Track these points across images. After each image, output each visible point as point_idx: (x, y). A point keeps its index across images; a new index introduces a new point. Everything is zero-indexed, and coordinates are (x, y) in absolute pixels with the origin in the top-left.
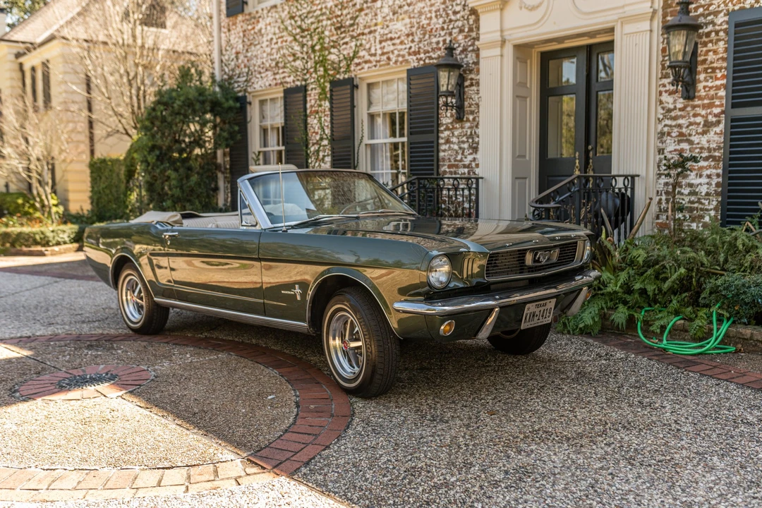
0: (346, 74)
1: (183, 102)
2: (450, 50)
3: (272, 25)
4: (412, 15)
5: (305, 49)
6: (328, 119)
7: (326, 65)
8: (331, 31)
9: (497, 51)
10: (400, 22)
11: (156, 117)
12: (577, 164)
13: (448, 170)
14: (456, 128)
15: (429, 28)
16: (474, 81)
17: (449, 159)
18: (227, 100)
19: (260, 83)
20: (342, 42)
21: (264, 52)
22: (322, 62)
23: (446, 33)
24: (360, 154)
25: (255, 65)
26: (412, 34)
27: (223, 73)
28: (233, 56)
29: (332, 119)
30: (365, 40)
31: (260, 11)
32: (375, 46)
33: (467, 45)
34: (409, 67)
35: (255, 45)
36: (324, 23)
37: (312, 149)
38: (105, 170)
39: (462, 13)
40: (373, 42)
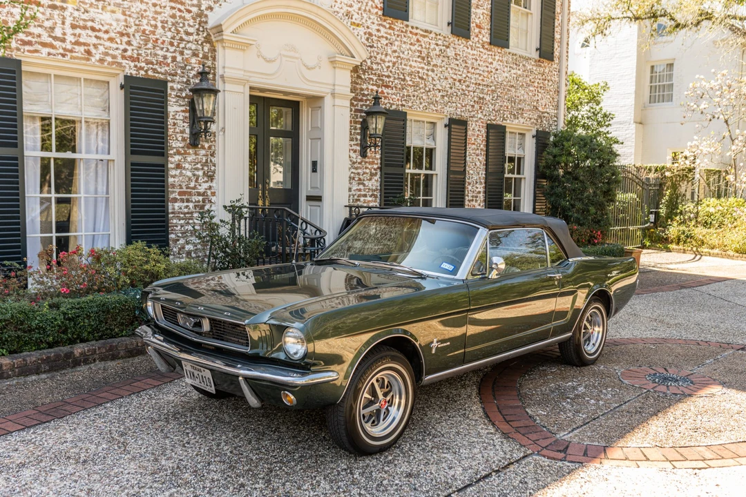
10: (109, 13)
12: (260, 195)
14: (189, 154)
15: (153, 37)
17: (180, 185)
23: (175, 50)
26: (128, 35)
34: (123, 73)
40: (59, 22)
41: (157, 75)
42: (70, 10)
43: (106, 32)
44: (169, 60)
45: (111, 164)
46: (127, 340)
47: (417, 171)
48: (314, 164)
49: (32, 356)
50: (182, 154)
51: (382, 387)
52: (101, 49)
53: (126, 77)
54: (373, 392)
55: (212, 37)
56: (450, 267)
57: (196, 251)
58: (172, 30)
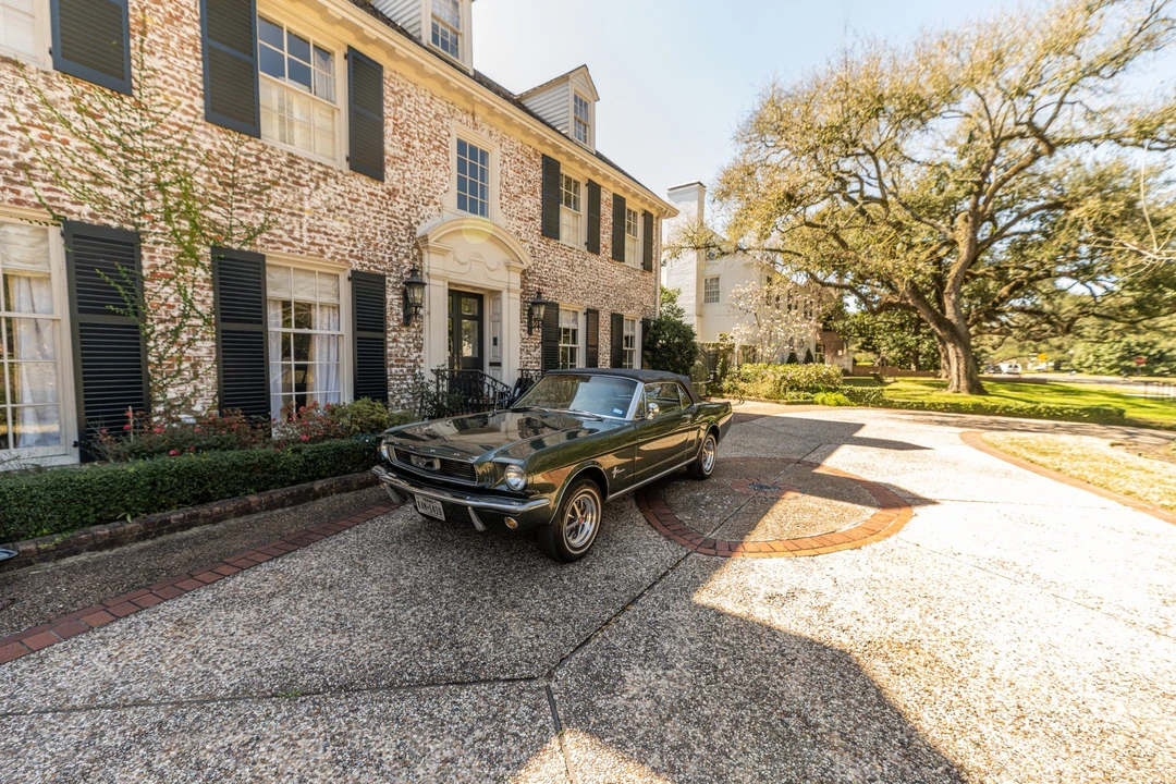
0: (245, 245)
4: (353, 222)
5: (134, 179)
8: (209, 180)
10: (338, 222)
13: (395, 364)
14: (403, 331)
17: (396, 354)
20: (235, 204)
22: (187, 214)
23: (392, 253)
26: (354, 240)
30: (283, 219)
32: (301, 231)
36: (193, 165)
39: (407, 243)
40: (297, 226)
41: (377, 271)
42: (307, 217)
43: (337, 236)
44: (387, 260)
45: (341, 338)
46: (359, 476)
47: (566, 345)
48: (495, 339)
49: (277, 493)
50: (397, 331)
51: (579, 507)
53: (352, 271)
54: (574, 512)
55: (420, 244)
56: (620, 412)
57: (408, 404)
58: (389, 237)
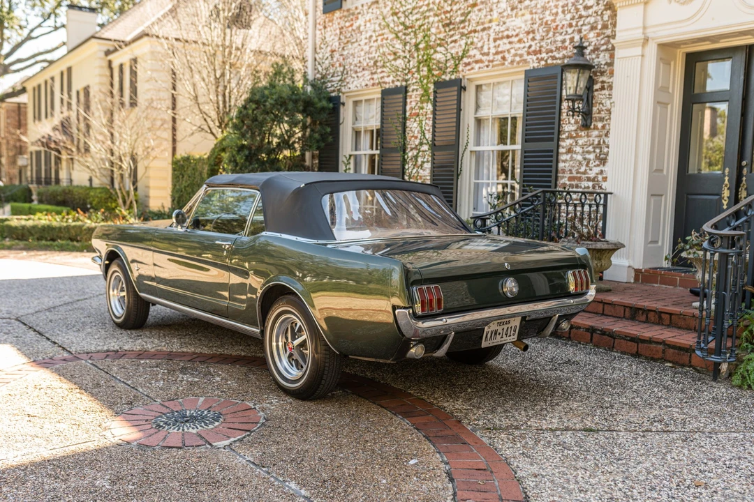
0: (453, 74)
1: (276, 100)
2: (581, 49)
3: (372, 21)
4: (534, 11)
5: (408, 48)
6: (430, 123)
7: (431, 65)
8: (438, 28)
9: (638, 51)
10: (520, 18)
11: (247, 116)
12: (726, 182)
13: (568, 183)
14: (581, 136)
15: (554, 25)
16: (605, 84)
17: (570, 170)
18: (320, 100)
19: (355, 83)
20: (450, 40)
21: (362, 50)
22: (427, 61)
23: (574, 30)
24: (464, 161)
25: (351, 64)
26: (533, 32)
27: (316, 71)
28: (328, 55)
29: (434, 123)
30: (477, 38)
31: (360, 7)
32: (489, 44)
33: (599, 44)
34: (528, 68)
35: (353, 43)
36: (431, 19)
37: (410, 154)
38: (188, 168)
39: (595, 8)
40: (486, 40)
41: (555, 62)
42: (494, 27)
43: (517, 35)
44: (567, 43)
50: (574, 138)
52: (513, 51)
53: (526, 72)
58: (572, 11)
